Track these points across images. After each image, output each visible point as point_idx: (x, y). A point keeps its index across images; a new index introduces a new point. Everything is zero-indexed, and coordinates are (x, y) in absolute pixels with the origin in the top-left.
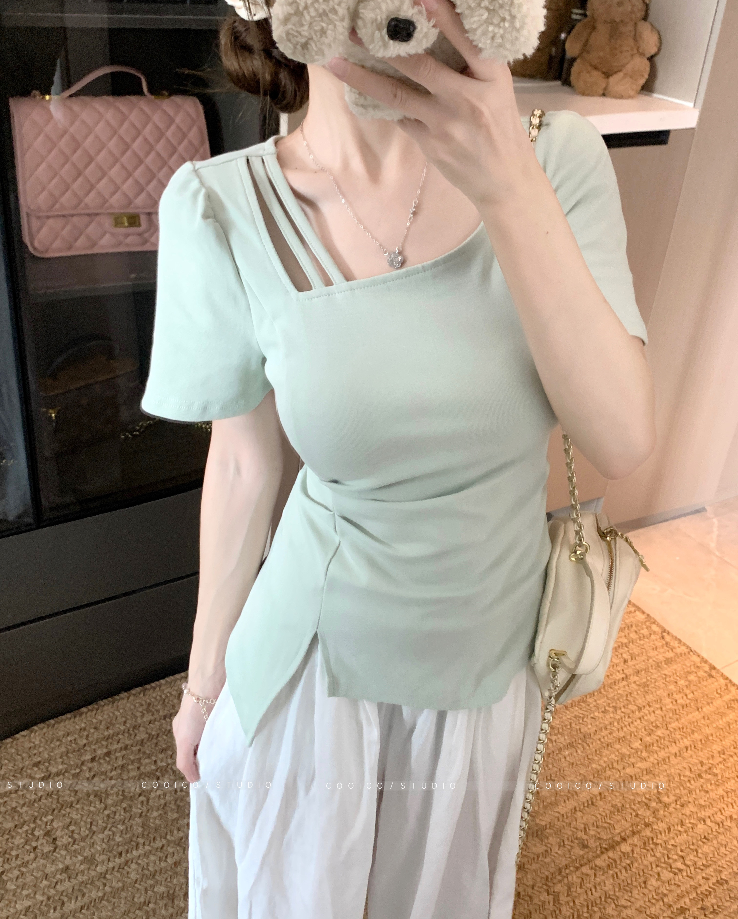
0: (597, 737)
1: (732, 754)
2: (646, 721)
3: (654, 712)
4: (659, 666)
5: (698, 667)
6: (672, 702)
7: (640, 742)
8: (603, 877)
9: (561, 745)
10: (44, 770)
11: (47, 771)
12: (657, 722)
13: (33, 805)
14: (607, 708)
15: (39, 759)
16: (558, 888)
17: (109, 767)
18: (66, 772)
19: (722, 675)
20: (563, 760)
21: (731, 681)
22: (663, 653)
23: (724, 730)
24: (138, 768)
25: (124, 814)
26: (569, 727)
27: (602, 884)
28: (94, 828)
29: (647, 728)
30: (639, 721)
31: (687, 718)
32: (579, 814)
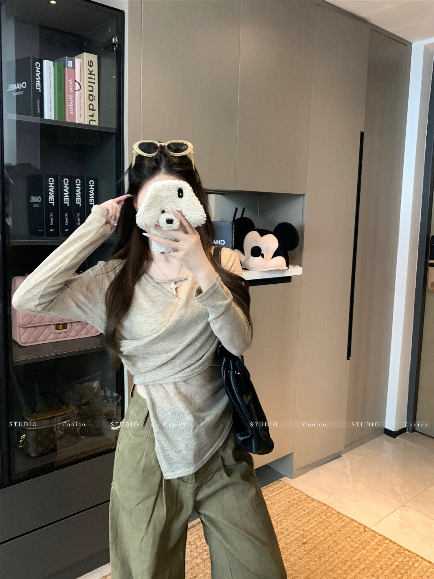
0: (319, 571)
1: (386, 568)
2: (341, 558)
3: (343, 553)
4: (340, 530)
5: (358, 527)
6: (351, 547)
7: (340, 570)
12: (346, 558)
14: (320, 555)
19: (371, 530)
21: (375, 532)
22: (340, 523)
23: (379, 557)
26: (304, 568)
29: (342, 562)
30: (337, 559)
31: (360, 554)
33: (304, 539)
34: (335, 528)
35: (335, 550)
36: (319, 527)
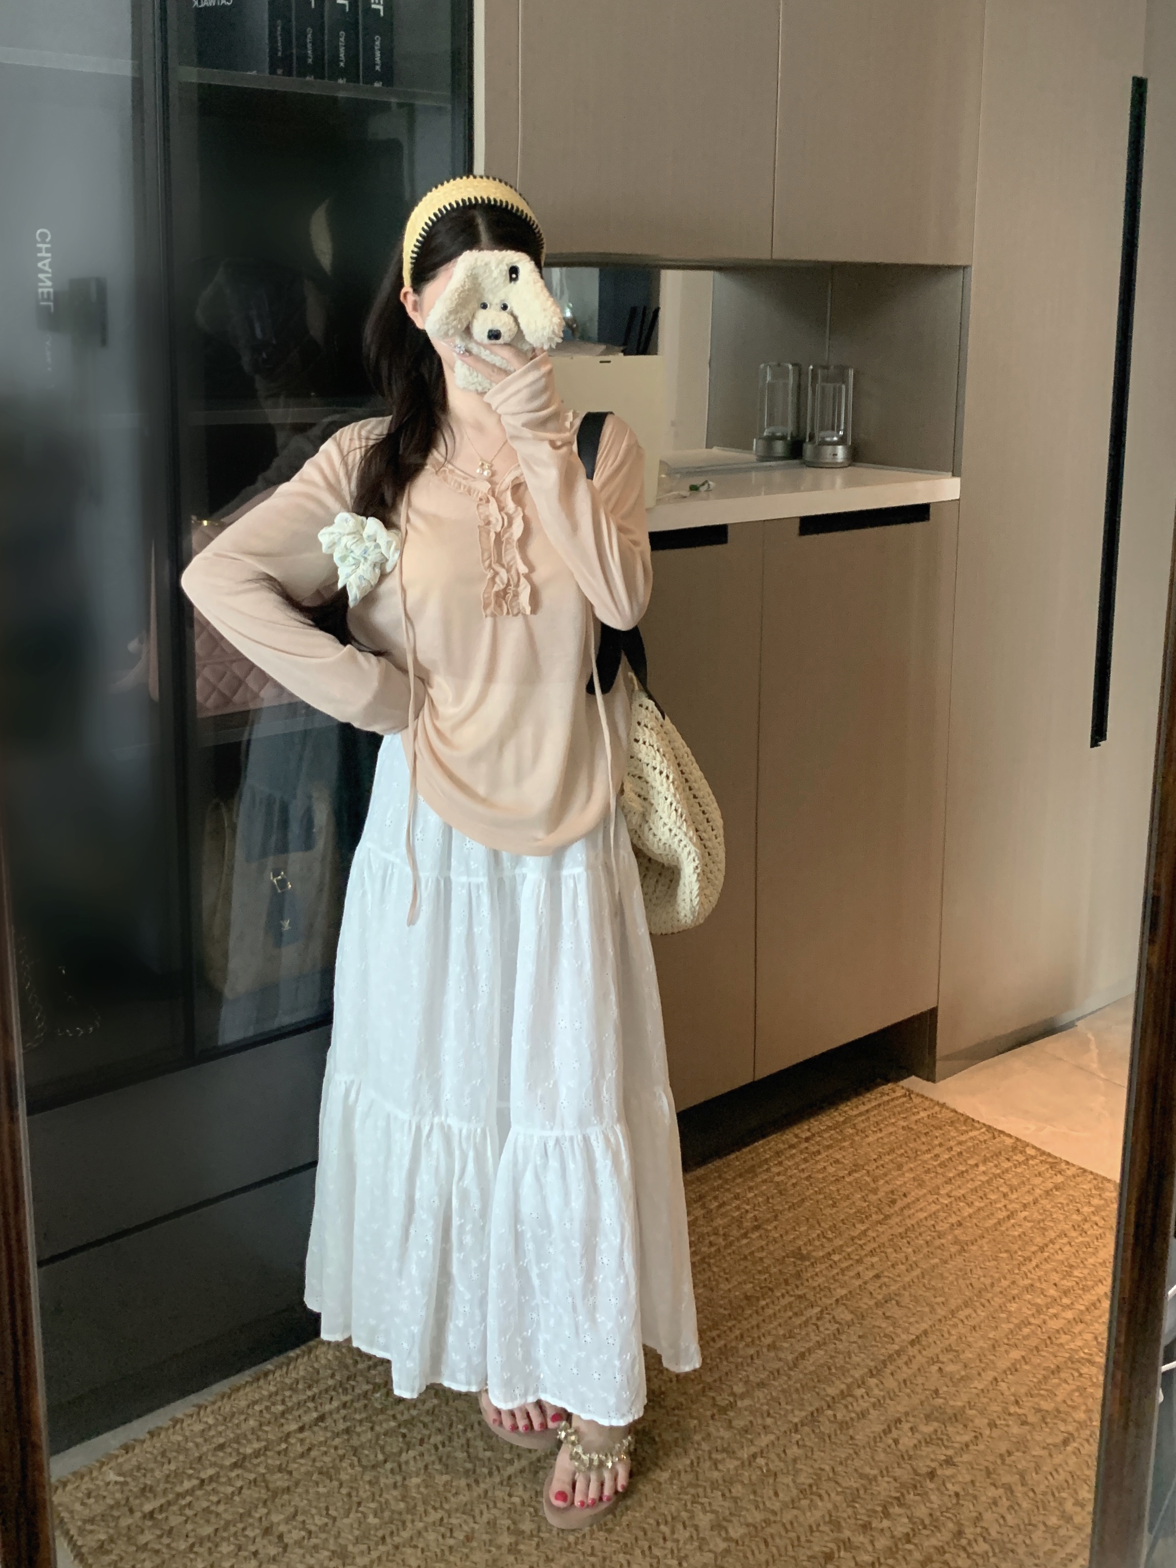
0: (997, 1289)
2: (1054, 1261)
3: (1061, 1249)
4: (1051, 1195)
8: (1061, 1456)
9: (953, 1307)
10: (234, 1454)
11: (239, 1453)
13: (232, 1499)
15: (221, 1440)
16: (1007, 1479)
17: (329, 1434)
18: (266, 1449)
20: (960, 1325)
24: (372, 1429)
25: (373, 1490)
26: (955, 1283)
27: (1065, 1466)
28: (332, 1512)
30: (1045, 1263)
31: (1105, 1250)
32: (1003, 1386)
33: (953, 1216)
34: (1038, 1192)
35: (1039, 1240)
36: (992, 1188)
